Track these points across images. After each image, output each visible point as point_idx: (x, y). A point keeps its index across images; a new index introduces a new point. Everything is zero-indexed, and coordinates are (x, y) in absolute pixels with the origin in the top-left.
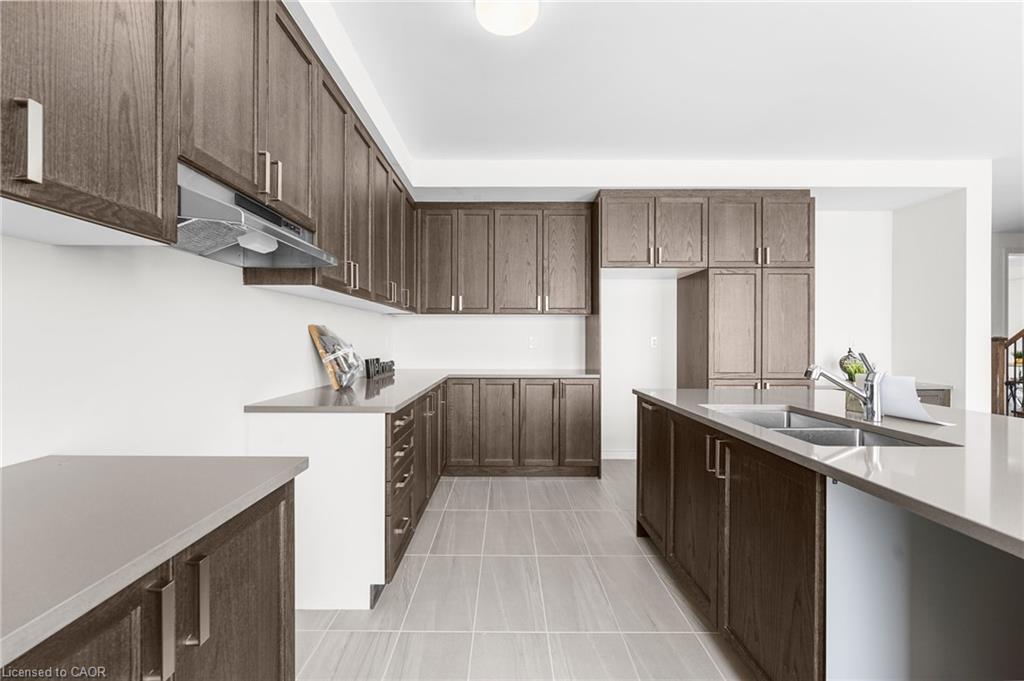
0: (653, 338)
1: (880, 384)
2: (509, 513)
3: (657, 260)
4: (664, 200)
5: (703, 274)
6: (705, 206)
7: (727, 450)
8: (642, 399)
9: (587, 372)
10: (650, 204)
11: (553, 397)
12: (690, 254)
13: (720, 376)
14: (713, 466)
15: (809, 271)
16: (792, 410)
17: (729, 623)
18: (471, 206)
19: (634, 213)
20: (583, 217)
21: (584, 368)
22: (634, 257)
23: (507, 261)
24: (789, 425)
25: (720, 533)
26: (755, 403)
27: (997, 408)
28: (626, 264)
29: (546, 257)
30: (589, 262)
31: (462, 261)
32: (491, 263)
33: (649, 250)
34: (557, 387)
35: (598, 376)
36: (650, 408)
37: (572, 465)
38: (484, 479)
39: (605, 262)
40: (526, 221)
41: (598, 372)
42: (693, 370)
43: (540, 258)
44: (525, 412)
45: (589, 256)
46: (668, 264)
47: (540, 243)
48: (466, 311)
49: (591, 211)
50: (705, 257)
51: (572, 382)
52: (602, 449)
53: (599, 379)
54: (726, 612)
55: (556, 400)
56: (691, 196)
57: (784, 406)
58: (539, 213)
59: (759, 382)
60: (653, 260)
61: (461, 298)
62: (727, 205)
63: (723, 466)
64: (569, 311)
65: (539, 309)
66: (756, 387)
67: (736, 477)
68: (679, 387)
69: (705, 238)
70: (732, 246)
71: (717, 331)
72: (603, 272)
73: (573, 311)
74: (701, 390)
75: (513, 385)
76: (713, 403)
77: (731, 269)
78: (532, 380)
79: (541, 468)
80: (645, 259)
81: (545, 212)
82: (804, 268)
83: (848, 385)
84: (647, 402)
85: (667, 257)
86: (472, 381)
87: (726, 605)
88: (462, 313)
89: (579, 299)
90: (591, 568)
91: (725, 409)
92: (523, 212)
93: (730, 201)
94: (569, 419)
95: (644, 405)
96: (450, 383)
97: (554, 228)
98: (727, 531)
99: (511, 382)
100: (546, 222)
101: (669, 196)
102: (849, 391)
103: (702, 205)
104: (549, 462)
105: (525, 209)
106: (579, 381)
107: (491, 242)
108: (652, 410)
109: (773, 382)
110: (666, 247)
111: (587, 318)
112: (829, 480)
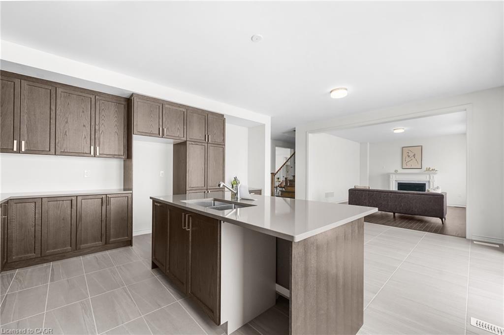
0: (161, 172)
1: (240, 188)
2: (68, 281)
3: (163, 134)
4: (167, 106)
5: (184, 144)
6: (185, 113)
7: (190, 218)
8: (155, 201)
9: (124, 190)
10: (160, 106)
11: (102, 205)
12: (179, 134)
13: (191, 189)
14: (185, 226)
15: (224, 146)
16: (215, 200)
17: (191, 290)
18: (34, 80)
19: (152, 109)
20: (123, 105)
21: (122, 188)
22: (152, 131)
23: (67, 122)
24: (214, 205)
25: (188, 254)
26: (205, 198)
27: (272, 195)
28: (147, 134)
29: (97, 123)
30: (126, 130)
31: (25, 117)
32: (53, 121)
33: (159, 129)
34: (105, 200)
35: (131, 192)
36: (159, 205)
37: (114, 242)
38: (45, 265)
39: (135, 132)
40: (82, 99)
41: (131, 190)
42: (180, 187)
43: (93, 124)
44: (81, 216)
45: (126, 127)
46: (168, 137)
47: (93, 115)
48: (28, 152)
49: (128, 103)
50: (185, 136)
51: (114, 196)
52: (133, 231)
53: (132, 193)
54: (190, 286)
55: (104, 207)
56: (179, 107)
57: (212, 199)
58: (93, 97)
59: (205, 190)
60: (161, 134)
61: (23, 143)
62: (194, 114)
63: (189, 225)
64: (113, 156)
65: (92, 153)
66: (205, 192)
67: (194, 229)
68: (174, 194)
69: (185, 127)
70: (196, 132)
71: (190, 170)
72: (134, 137)
73: (116, 157)
74: (183, 195)
75: (72, 201)
76: (188, 199)
77: (196, 142)
78: (86, 197)
79: (93, 248)
80: (158, 133)
81: (97, 97)
82: (222, 145)
83: (232, 189)
84: (157, 202)
85: (168, 134)
86: (36, 200)
87: (190, 283)
88: (24, 153)
89: (119, 150)
90: (126, 292)
91: (192, 202)
92: (81, 94)
93: (195, 113)
94: (112, 216)
95: (156, 204)
96: (12, 203)
97: (103, 107)
98: (190, 252)
99: (70, 198)
100: (97, 104)
101: (169, 105)
102: (232, 191)
103: (184, 112)
104: (99, 243)
105: (81, 92)
106: (119, 195)
107: (53, 108)
108: (160, 206)
109: (212, 190)
110: (168, 129)
111: (124, 160)
112: (222, 222)
